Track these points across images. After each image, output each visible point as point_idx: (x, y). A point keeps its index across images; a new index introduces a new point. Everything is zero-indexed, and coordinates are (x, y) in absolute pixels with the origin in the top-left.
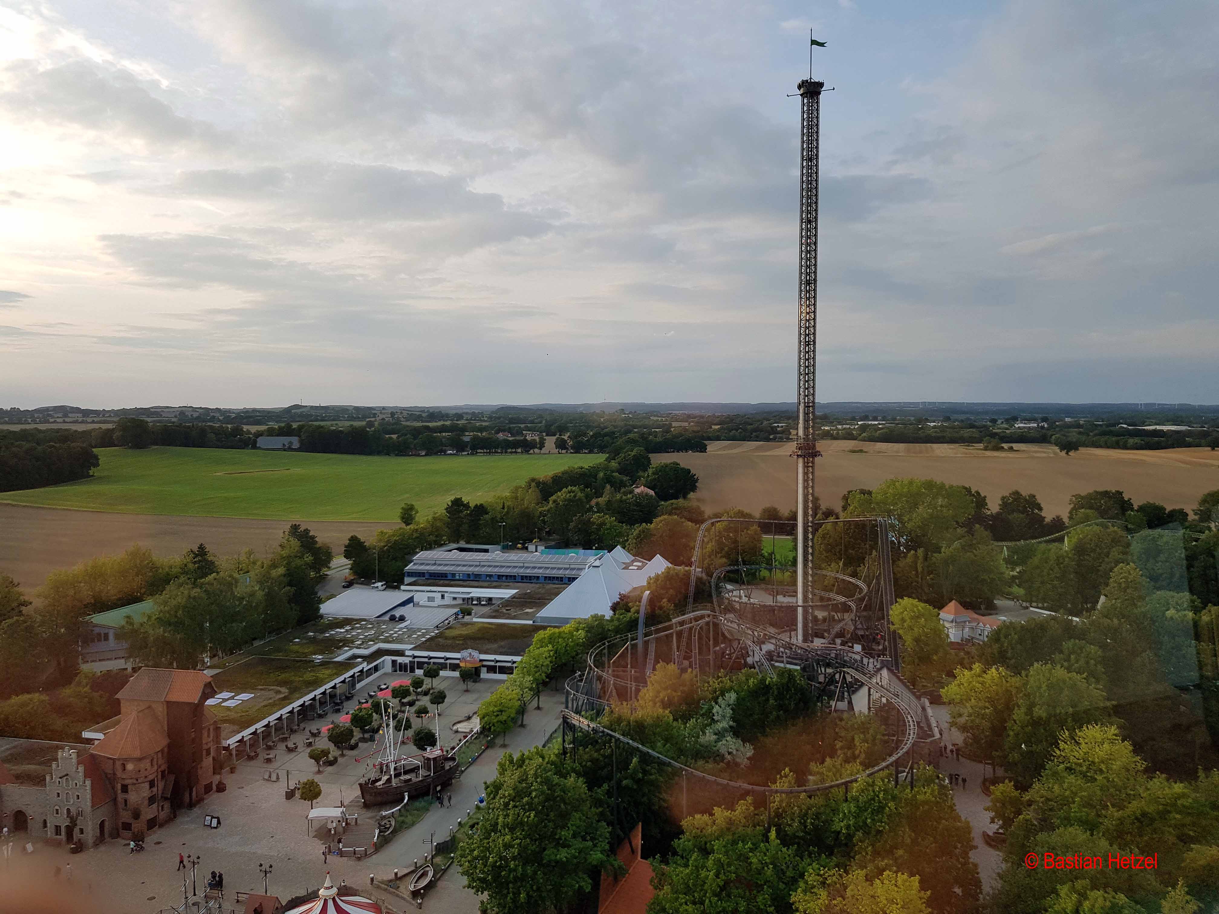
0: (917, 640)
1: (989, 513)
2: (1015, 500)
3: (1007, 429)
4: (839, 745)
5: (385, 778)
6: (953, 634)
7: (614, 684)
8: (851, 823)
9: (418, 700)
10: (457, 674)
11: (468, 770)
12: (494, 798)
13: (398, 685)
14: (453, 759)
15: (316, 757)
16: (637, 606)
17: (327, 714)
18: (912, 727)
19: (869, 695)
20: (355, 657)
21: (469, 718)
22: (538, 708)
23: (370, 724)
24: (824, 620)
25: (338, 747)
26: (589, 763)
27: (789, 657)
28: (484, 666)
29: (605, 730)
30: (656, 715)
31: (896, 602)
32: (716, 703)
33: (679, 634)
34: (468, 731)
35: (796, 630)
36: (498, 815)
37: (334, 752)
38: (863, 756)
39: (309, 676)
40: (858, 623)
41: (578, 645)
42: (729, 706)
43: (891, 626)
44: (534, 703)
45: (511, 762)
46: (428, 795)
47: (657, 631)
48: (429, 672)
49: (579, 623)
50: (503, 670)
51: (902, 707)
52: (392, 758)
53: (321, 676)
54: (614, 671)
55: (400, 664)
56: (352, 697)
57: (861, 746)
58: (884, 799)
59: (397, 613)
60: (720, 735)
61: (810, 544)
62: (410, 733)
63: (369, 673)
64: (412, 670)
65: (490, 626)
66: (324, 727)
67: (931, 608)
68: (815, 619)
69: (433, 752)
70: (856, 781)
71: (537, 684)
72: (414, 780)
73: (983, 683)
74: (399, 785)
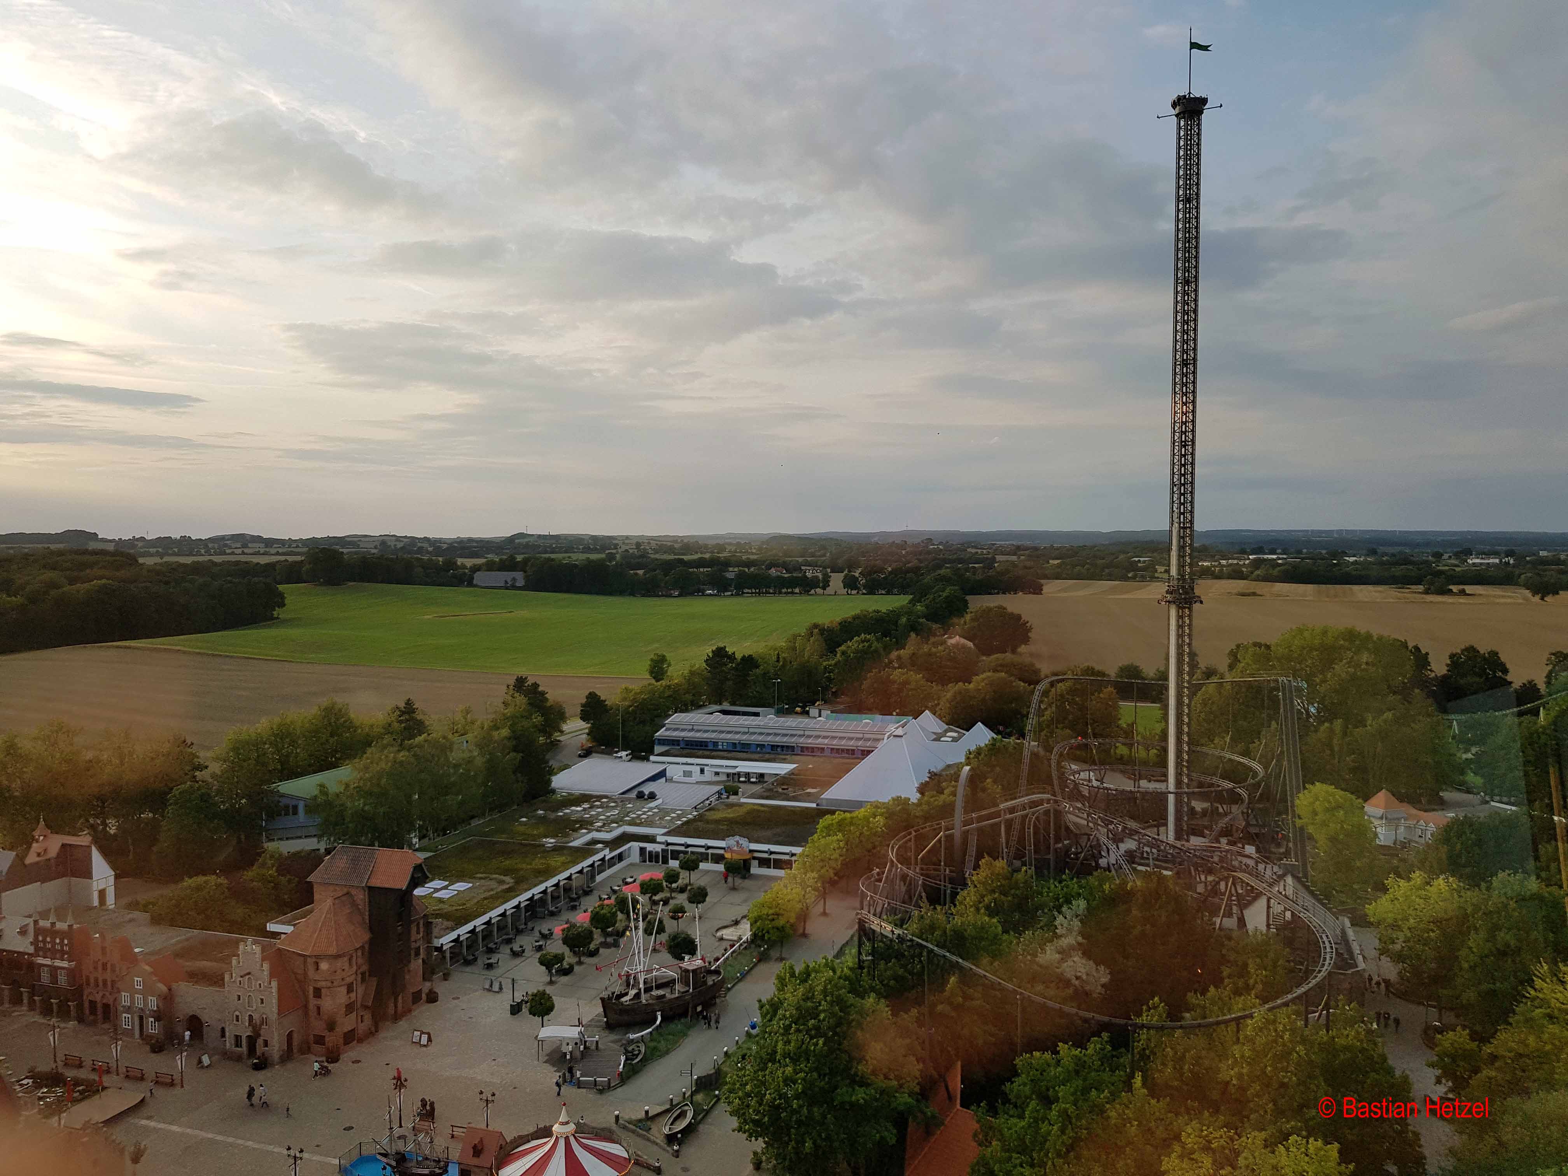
0: (1333, 839)
1: (1433, 675)
2: (1469, 659)
3: (1458, 566)
4: (1226, 971)
5: (633, 992)
6: (1384, 835)
7: (924, 885)
8: (1245, 1071)
9: (672, 898)
10: (721, 867)
11: (736, 987)
12: (770, 1020)
13: (648, 878)
14: (717, 972)
15: (548, 963)
16: (953, 787)
17: (560, 911)
18: (1328, 950)
19: (1269, 907)
20: (595, 842)
21: (736, 923)
22: (824, 914)
23: (614, 925)
24: (1204, 812)
25: (575, 953)
26: (892, 983)
27: (1157, 860)
28: (754, 858)
29: (914, 938)
30: (979, 923)
31: (1305, 788)
32: (1060, 912)
33: (1009, 824)
34: (735, 938)
35: (1166, 825)
36: (777, 1042)
37: (569, 958)
38: (1260, 987)
39: (538, 863)
40: (1252, 816)
41: (875, 834)
42: (1077, 916)
43: (1297, 821)
44: (819, 908)
45: (793, 975)
46: (686, 1017)
47: (980, 819)
48: (686, 863)
49: (877, 807)
50: (779, 864)
51: (1315, 924)
52: (642, 967)
53: (553, 864)
54: (922, 869)
55: (650, 852)
56: (591, 891)
57: (1256, 974)
58: (1291, 1041)
59: (647, 789)
60: (1065, 953)
61: (1186, 711)
62: (663, 937)
63: (612, 862)
64: (665, 861)
65: (763, 809)
66: (558, 928)
67: (1353, 797)
68: (1192, 810)
69: (692, 963)
70: (1251, 1016)
71: (823, 883)
72: (669, 996)
73: (1426, 898)
74: (650, 1002)
